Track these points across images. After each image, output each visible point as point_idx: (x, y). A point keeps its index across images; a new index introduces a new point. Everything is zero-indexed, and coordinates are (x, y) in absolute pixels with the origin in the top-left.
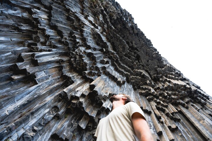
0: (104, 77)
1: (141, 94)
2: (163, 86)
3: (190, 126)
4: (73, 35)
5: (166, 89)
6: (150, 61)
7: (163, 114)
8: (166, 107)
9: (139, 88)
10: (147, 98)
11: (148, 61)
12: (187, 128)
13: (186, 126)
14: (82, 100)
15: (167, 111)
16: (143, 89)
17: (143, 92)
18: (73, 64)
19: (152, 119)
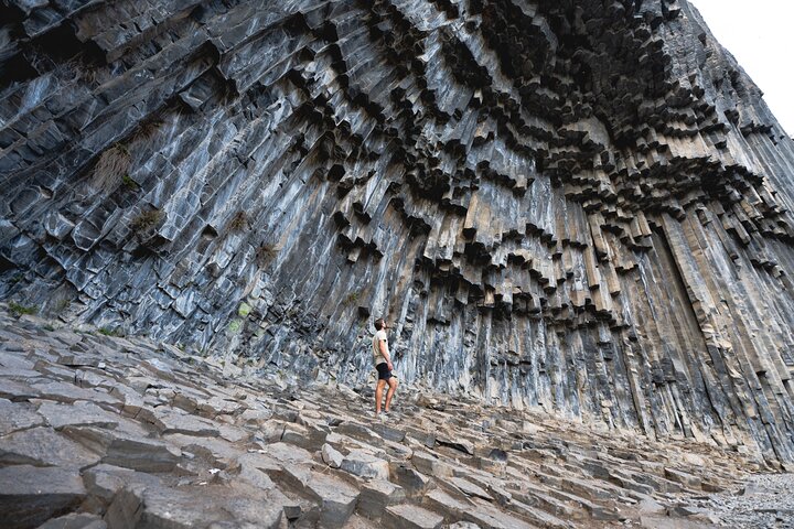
0: (485, 188)
1: (571, 198)
2: (639, 165)
3: (666, 262)
4: (403, 100)
5: (645, 174)
6: (623, 78)
7: (614, 239)
8: (629, 221)
9: (569, 180)
10: (586, 205)
11: (615, 81)
12: (657, 265)
13: (659, 261)
14: (457, 264)
15: (627, 230)
16: (578, 183)
17: (579, 191)
18: (418, 184)
19: (585, 260)
